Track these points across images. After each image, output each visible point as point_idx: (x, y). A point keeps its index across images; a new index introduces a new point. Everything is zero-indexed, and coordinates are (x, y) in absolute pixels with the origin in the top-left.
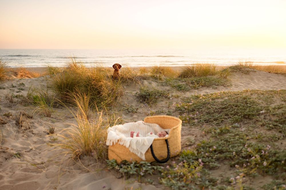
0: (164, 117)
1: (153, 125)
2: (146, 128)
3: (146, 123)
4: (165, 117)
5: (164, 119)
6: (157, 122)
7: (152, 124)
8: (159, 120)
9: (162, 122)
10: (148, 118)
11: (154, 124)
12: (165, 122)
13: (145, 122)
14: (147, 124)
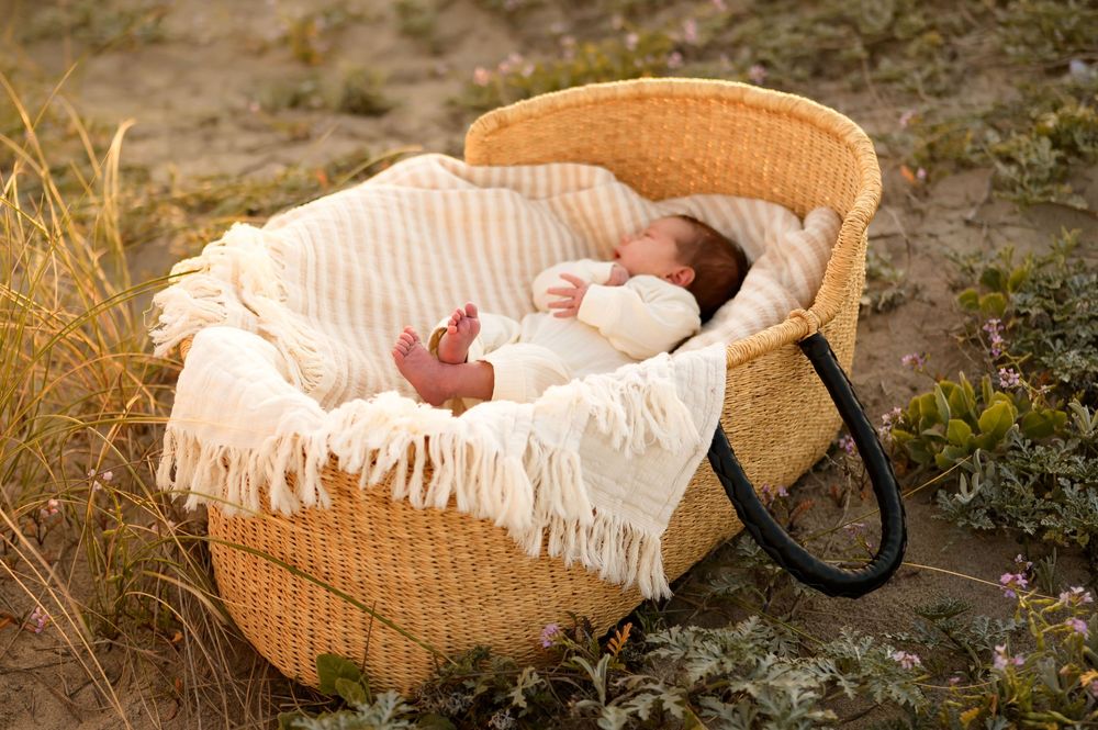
0: (641, 98)
1: (549, 175)
2: (501, 218)
3: (479, 172)
4: (647, 90)
5: (637, 108)
6: (578, 151)
7: (541, 169)
8: (593, 126)
9: (624, 140)
10: (503, 124)
11: (556, 167)
12: (646, 138)
13: (479, 163)
14: (496, 171)
